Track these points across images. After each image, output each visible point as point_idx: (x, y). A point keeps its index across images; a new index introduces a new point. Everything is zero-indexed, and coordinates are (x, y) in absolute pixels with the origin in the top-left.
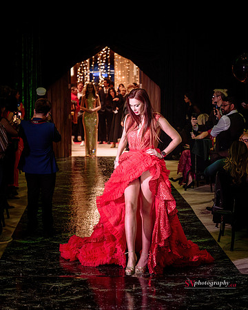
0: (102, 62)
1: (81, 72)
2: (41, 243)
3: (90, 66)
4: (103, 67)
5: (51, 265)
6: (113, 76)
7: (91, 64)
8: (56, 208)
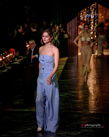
0: (93, 10)
1: (82, 15)
2: (66, 96)
3: (87, 12)
4: (93, 12)
5: (72, 107)
6: (98, 16)
7: (87, 10)
8: (72, 79)
